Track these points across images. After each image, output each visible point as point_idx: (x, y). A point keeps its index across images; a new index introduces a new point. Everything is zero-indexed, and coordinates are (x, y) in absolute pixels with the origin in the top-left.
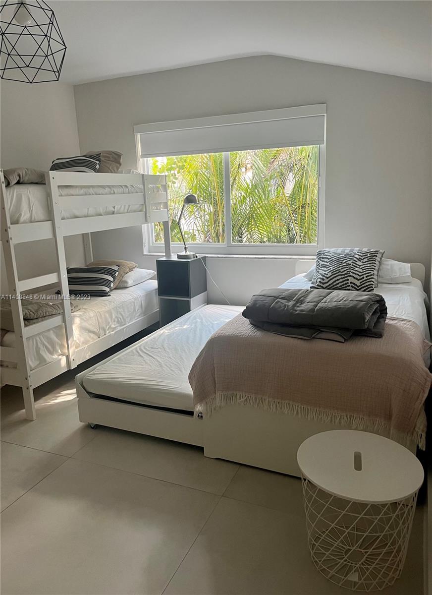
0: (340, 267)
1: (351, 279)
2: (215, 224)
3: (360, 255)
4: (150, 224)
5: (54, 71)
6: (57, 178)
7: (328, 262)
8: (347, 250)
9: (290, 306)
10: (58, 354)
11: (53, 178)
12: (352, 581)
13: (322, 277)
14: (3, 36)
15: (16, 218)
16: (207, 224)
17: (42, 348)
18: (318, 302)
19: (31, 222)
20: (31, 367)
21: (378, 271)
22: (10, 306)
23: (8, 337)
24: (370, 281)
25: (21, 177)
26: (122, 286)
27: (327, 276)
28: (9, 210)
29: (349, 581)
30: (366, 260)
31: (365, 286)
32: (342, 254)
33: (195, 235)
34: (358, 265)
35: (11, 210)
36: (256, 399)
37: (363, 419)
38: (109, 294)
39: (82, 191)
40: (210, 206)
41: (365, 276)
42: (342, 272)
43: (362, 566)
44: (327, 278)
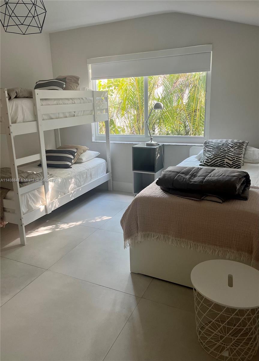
0: (219, 152)
1: (226, 160)
2: (137, 122)
3: (232, 145)
4: (96, 123)
5: (38, 27)
6: (40, 93)
7: (211, 149)
8: (224, 141)
9: (187, 179)
10: (40, 204)
11: (38, 94)
12: (224, 356)
13: (207, 158)
14: (6, 5)
15: (14, 120)
16: (132, 122)
17: (30, 200)
18: (206, 176)
19: (24, 122)
20: (23, 213)
21: (244, 155)
22: (11, 174)
23: (10, 194)
24: (239, 162)
25: (18, 93)
26: (79, 162)
27: (211, 158)
28: (11, 114)
29: (222, 356)
30: (236, 147)
31: (235, 165)
32: (221, 144)
33: (124, 129)
34: (231, 151)
35: (12, 114)
36: (164, 237)
37: (234, 253)
38: (71, 167)
39: (55, 102)
40: (134, 111)
41: (235, 158)
42: (221, 155)
43: (231, 347)
44: (211, 159)
